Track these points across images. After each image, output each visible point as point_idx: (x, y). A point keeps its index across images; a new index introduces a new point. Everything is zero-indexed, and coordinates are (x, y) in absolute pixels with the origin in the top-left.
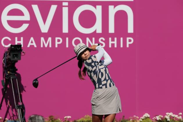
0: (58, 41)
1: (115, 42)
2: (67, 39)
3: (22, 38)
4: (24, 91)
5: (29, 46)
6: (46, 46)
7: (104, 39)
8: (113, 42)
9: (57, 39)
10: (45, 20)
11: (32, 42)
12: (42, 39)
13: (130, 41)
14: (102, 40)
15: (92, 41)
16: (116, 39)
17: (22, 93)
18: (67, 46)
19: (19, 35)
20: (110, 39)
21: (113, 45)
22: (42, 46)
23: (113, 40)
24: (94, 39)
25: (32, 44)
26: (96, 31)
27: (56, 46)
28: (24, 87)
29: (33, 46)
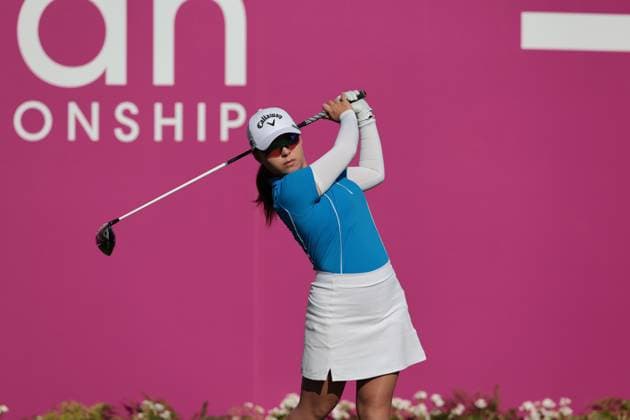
1: (177, 121)
7: (134, 109)
8: (168, 122)
13: (233, 115)
14: (127, 113)
15: (88, 116)
16: (179, 108)
20: (158, 108)
21: (168, 131)
23: (168, 112)
24: (95, 108)
26: (103, 77)
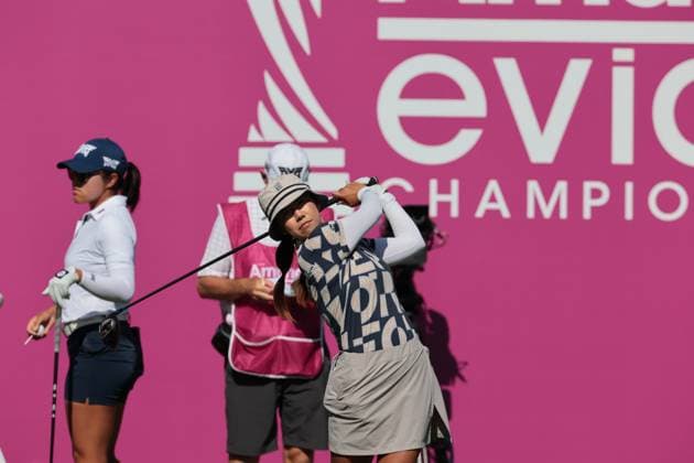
0: (595, 195)
2: (629, 187)
3: (455, 184)
4: (458, 380)
5: (480, 213)
6: (547, 212)
9: (588, 186)
10: (542, 114)
11: (493, 199)
12: (533, 187)
17: (449, 388)
18: (629, 214)
19: (444, 173)
22: (531, 213)
25: (493, 206)
27: (587, 214)
28: (460, 366)
29: (497, 212)
